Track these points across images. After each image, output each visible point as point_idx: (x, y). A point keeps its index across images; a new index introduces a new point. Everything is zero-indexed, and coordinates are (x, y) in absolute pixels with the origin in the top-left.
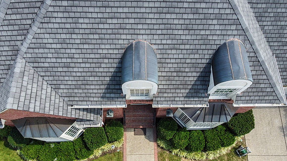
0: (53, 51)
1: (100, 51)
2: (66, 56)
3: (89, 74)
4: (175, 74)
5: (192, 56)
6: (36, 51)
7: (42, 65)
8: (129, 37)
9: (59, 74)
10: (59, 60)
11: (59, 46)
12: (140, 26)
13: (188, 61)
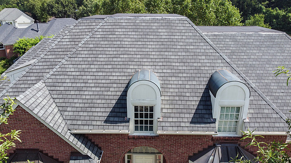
0: (72, 77)
1: (111, 78)
2: (82, 81)
3: (97, 97)
4: (177, 98)
5: (190, 83)
6: (58, 77)
7: (58, 88)
8: (136, 67)
9: (70, 97)
10: (74, 85)
11: (78, 74)
12: (145, 60)
13: (187, 87)
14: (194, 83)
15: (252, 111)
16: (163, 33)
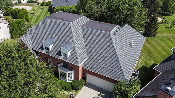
0: (37, 35)
1: (45, 37)
3: (40, 42)
4: (56, 47)
6: (34, 34)
7: (33, 37)
8: (51, 36)
9: (35, 40)
12: (54, 34)
14: (62, 44)
15: (71, 56)
16: (62, 27)
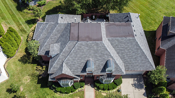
0: (71, 61)
1: (81, 61)
2: (74, 62)
3: (78, 66)
4: (98, 66)
5: (101, 62)
6: (68, 61)
7: (68, 64)
8: (88, 58)
9: (72, 66)
12: (90, 56)
16: (95, 47)
